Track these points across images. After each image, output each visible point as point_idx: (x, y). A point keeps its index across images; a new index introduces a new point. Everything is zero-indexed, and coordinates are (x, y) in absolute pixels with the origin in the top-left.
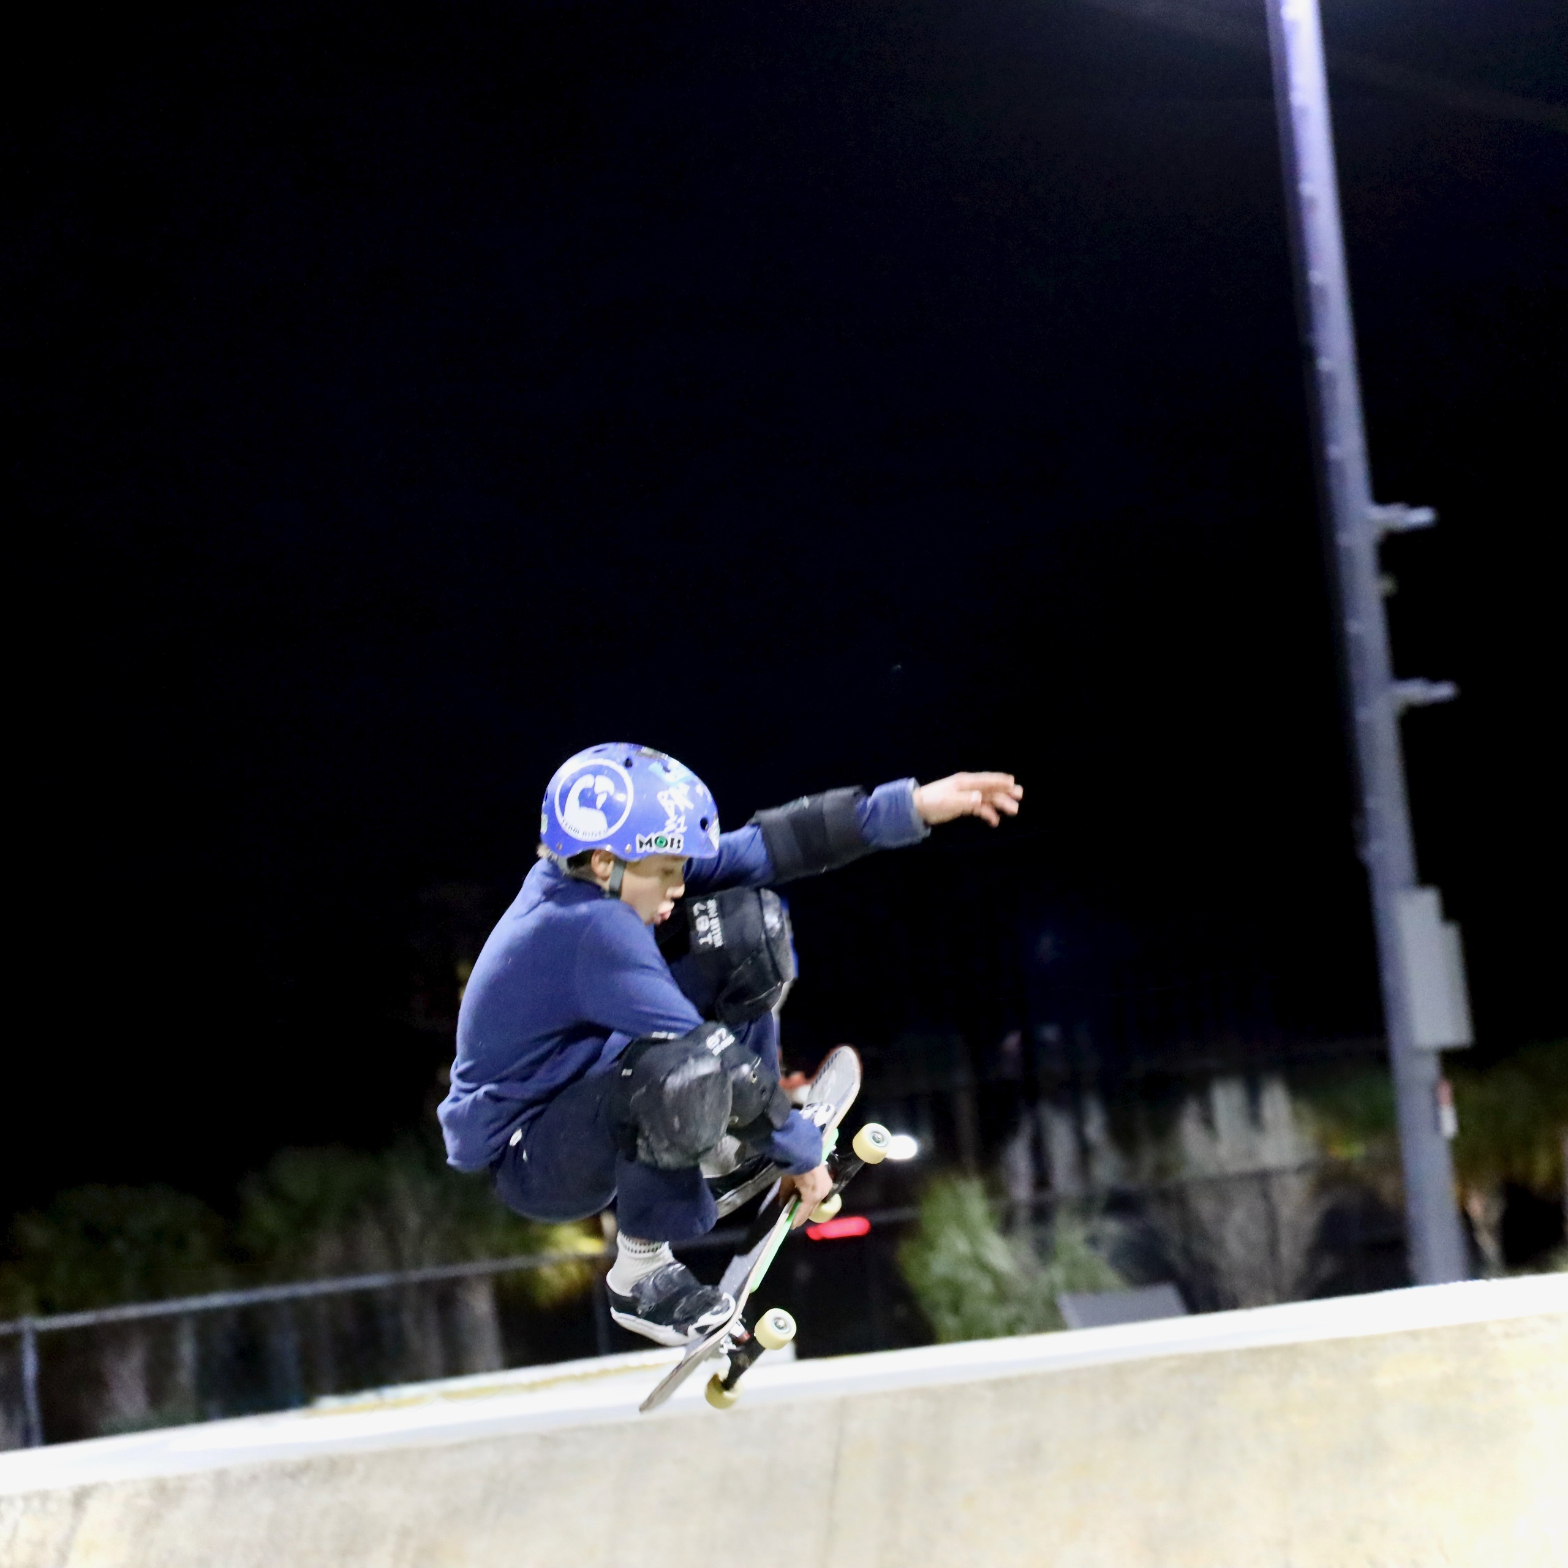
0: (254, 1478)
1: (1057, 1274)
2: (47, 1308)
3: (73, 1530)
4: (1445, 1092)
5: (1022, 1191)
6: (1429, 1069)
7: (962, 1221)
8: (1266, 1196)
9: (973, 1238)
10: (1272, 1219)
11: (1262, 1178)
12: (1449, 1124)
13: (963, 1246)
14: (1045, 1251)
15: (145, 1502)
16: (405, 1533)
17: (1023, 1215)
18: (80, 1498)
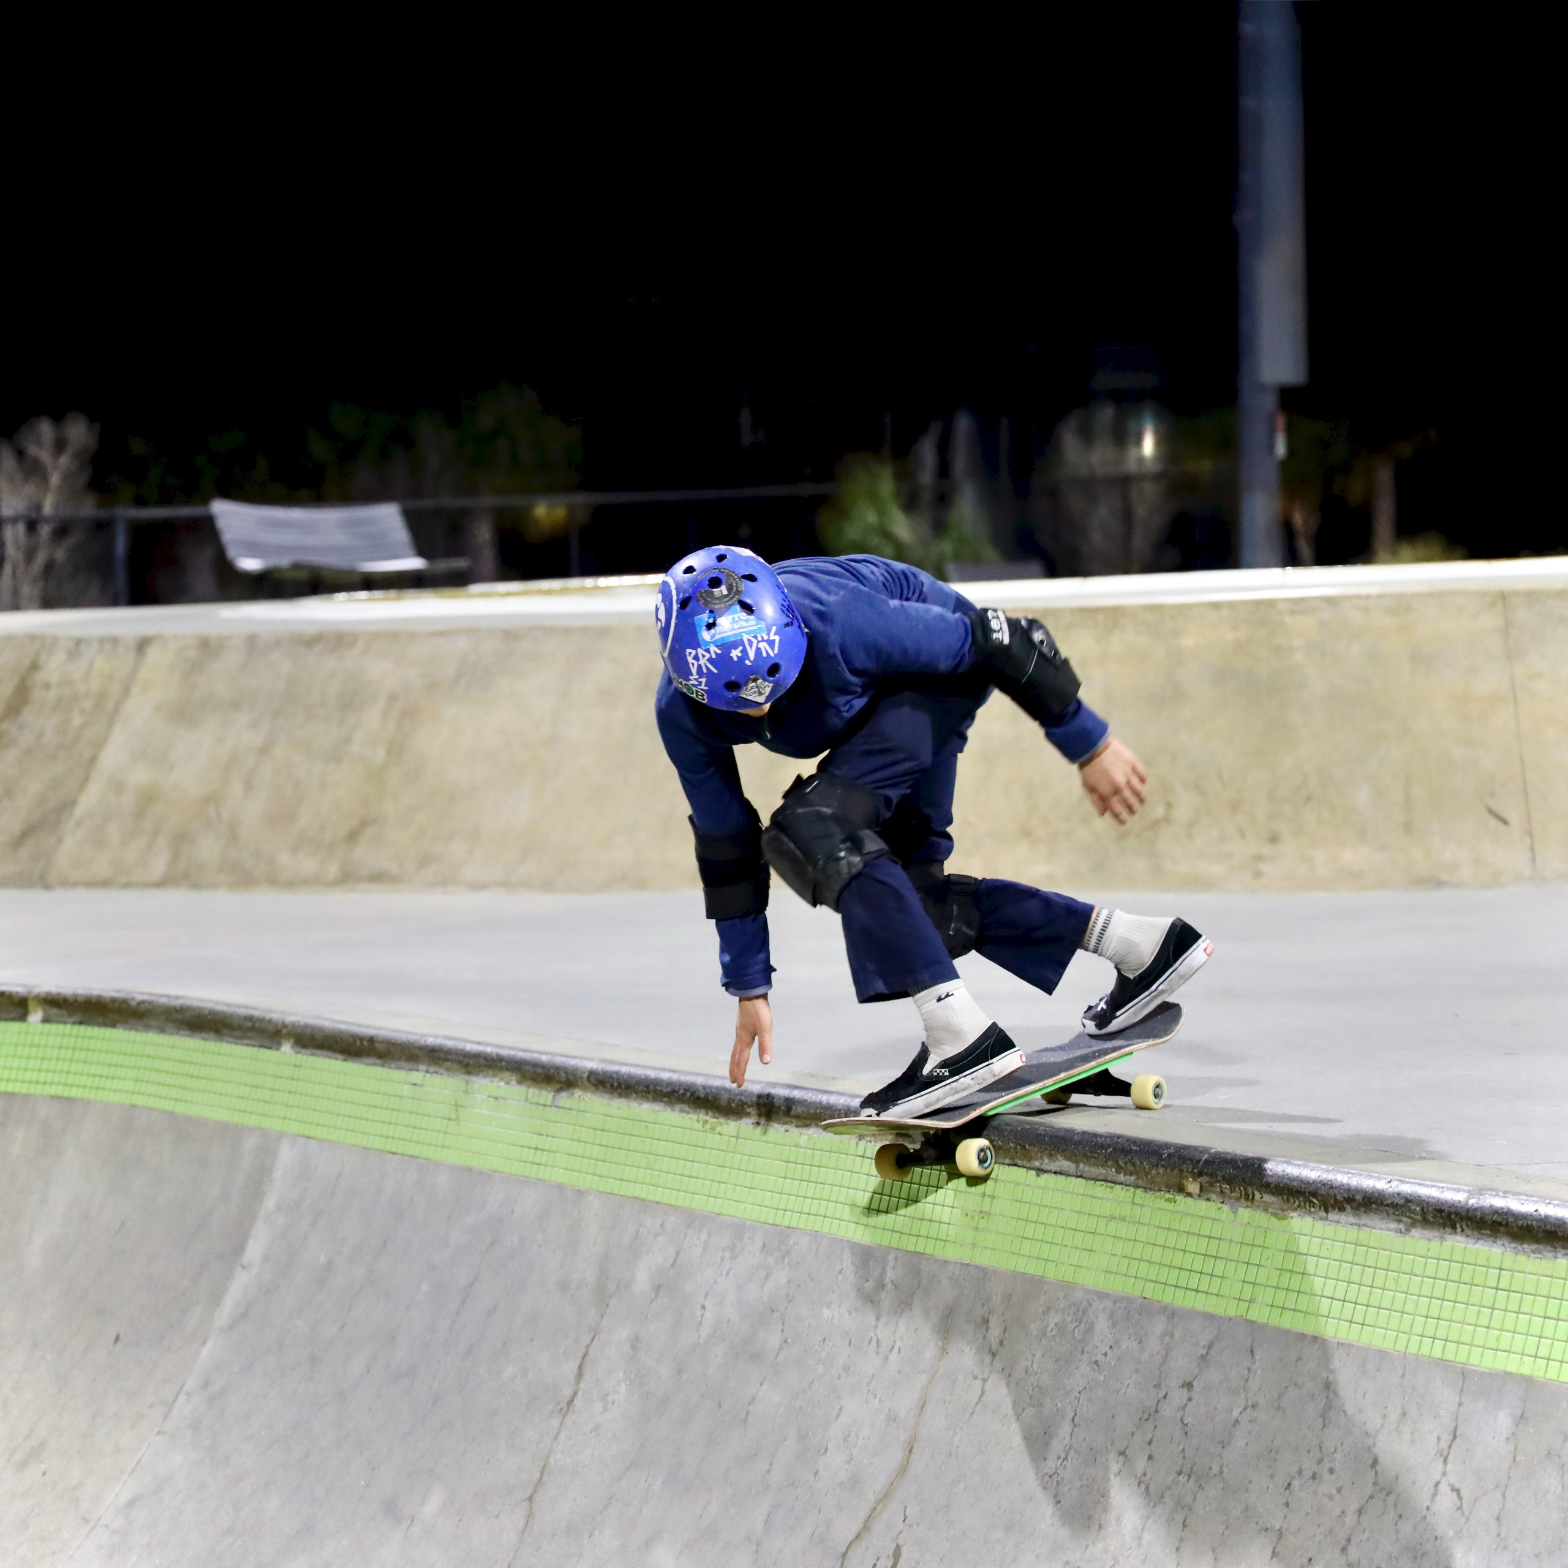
0: (277, 643)
1: (947, 546)
2: (140, 501)
3: (136, 669)
4: (1281, 422)
5: (927, 477)
6: (1269, 402)
7: (874, 498)
8: (1125, 497)
9: (881, 512)
10: (1127, 516)
11: (1124, 482)
12: (1281, 448)
13: (871, 517)
14: (939, 527)
15: (192, 653)
16: (393, 697)
17: (927, 497)
18: (143, 645)
